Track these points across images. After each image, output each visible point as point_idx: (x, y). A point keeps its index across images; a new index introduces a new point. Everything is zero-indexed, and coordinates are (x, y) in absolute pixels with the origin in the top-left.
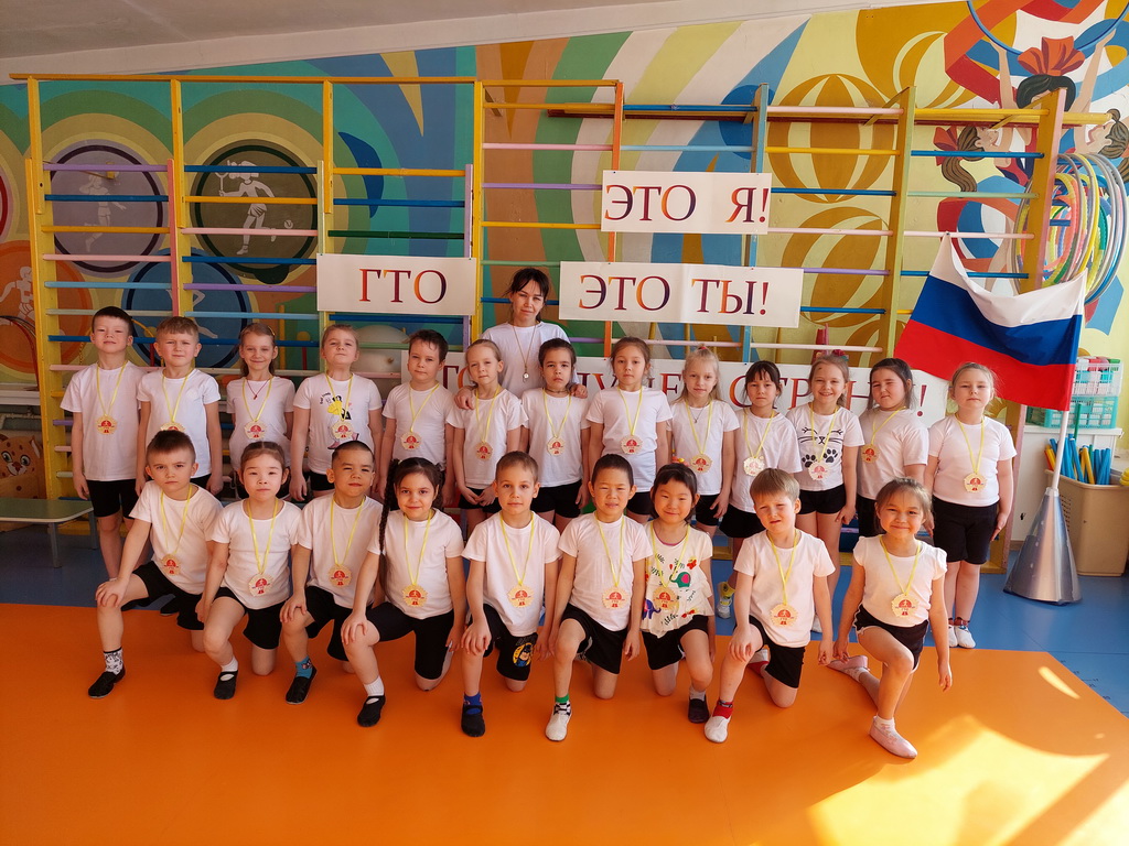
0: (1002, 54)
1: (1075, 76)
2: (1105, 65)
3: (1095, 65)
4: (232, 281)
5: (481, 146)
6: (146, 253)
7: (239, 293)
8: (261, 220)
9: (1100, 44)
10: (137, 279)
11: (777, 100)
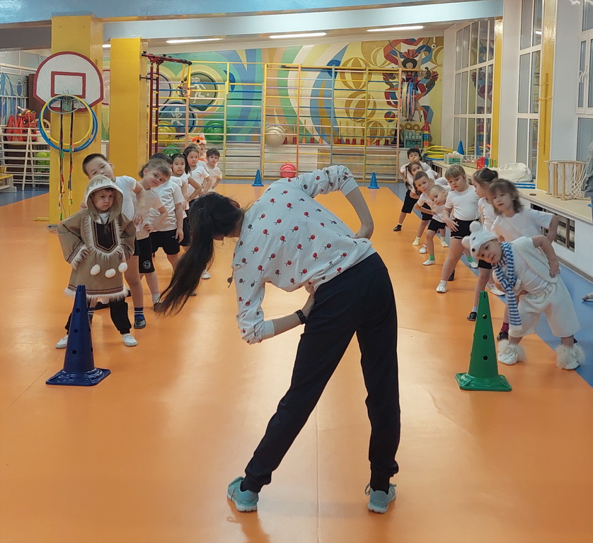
0: (398, 53)
1: (416, 59)
2: (424, 56)
3: (421, 56)
4: (191, 111)
5: (266, 78)
6: (165, 103)
7: (193, 114)
8: (200, 94)
9: (422, 51)
11: (341, 65)
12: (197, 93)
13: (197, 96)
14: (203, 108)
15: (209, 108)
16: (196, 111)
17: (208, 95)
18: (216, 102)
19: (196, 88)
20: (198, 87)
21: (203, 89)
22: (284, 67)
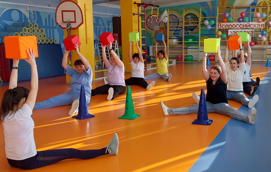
4: (187, 31)
5: (218, 14)
6: (176, 28)
7: (188, 32)
8: (191, 23)
10: (175, 31)
11: (257, 5)
12: (190, 23)
13: (190, 24)
14: (192, 30)
15: (194, 30)
16: (189, 31)
17: (194, 23)
18: (198, 26)
19: (189, 21)
20: (190, 20)
21: (192, 21)
22: (228, 8)
